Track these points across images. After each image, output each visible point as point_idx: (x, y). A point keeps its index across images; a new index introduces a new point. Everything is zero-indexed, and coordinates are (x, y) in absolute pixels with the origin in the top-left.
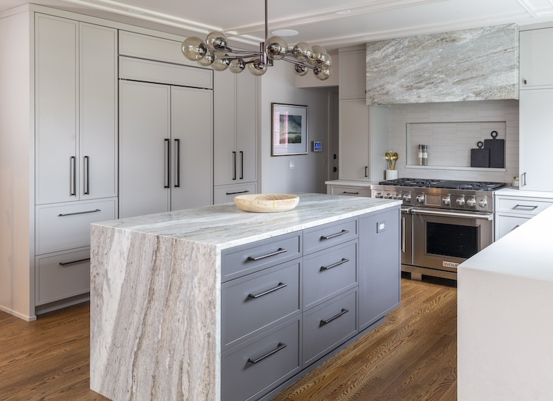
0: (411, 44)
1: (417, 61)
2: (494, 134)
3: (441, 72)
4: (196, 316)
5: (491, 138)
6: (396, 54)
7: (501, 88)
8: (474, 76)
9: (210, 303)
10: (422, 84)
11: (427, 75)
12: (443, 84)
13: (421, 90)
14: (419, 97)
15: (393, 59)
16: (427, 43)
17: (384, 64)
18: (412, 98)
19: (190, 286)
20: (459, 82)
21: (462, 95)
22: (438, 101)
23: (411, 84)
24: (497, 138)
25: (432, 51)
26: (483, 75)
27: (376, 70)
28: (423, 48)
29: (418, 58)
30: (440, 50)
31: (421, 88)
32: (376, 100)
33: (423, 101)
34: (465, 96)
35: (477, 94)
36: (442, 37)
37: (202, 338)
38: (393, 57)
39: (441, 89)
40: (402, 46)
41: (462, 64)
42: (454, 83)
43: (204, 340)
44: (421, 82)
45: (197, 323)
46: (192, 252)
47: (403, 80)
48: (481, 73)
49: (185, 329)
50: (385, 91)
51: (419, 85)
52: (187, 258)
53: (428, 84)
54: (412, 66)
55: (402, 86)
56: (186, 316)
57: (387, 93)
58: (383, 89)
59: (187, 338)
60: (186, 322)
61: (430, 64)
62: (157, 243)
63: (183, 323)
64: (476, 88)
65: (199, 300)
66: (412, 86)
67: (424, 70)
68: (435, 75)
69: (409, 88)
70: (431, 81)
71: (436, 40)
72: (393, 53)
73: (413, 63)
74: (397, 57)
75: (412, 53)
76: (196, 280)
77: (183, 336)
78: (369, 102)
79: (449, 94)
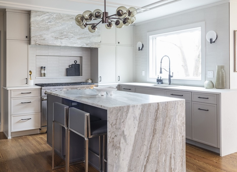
0: (57, 17)
1: (60, 26)
2: (76, 62)
3: (72, 33)
4: (177, 131)
5: (74, 63)
6: (49, 20)
7: (96, 43)
8: (86, 37)
9: (183, 123)
10: (63, 37)
11: (65, 33)
12: (73, 38)
13: (62, 40)
14: (61, 43)
15: (47, 23)
16: (65, 18)
17: (42, 24)
18: (58, 43)
19: (174, 120)
20: (79, 39)
21: (81, 44)
22: (70, 46)
23: (58, 36)
24: (77, 63)
25: (67, 22)
26: (89, 37)
27: (37, 26)
28: (63, 20)
29: (61, 24)
30: (72, 23)
31: (62, 39)
32: (37, 42)
33: (63, 45)
34: (82, 45)
35: (87, 45)
36: (72, 17)
37: (180, 139)
38: (47, 21)
39: (71, 40)
40: (52, 17)
41: (81, 31)
42: (77, 39)
43: (181, 139)
44: (62, 36)
45: (178, 134)
46: (175, 106)
47: (53, 34)
48: (88, 36)
49: (172, 139)
50: (43, 38)
51: (61, 37)
52: (173, 109)
53: (66, 37)
54: (58, 28)
55: (53, 37)
56: (172, 134)
57: (44, 39)
58: (42, 37)
59: (173, 143)
60: (173, 136)
61: (67, 28)
62: (158, 106)
63: (171, 137)
64: (87, 42)
65: (179, 124)
66: (58, 37)
67: (64, 31)
68: (69, 34)
69: (56, 38)
70: (67, 36)
71: (69, 18)
72: (47, 19)
73: (58, 27)
74: (50, 22)
75: (58, 22)
76: (177, 116)
77: (171, 143)
78: (32, 42)
79: (75, 43)
